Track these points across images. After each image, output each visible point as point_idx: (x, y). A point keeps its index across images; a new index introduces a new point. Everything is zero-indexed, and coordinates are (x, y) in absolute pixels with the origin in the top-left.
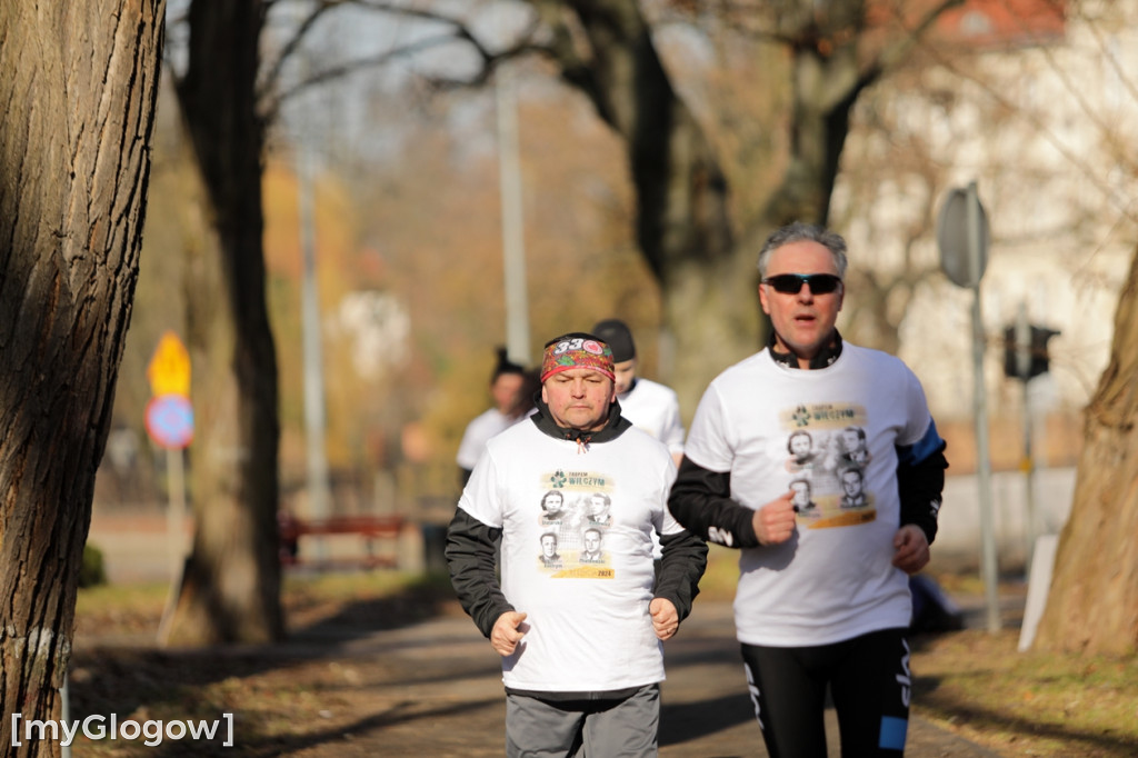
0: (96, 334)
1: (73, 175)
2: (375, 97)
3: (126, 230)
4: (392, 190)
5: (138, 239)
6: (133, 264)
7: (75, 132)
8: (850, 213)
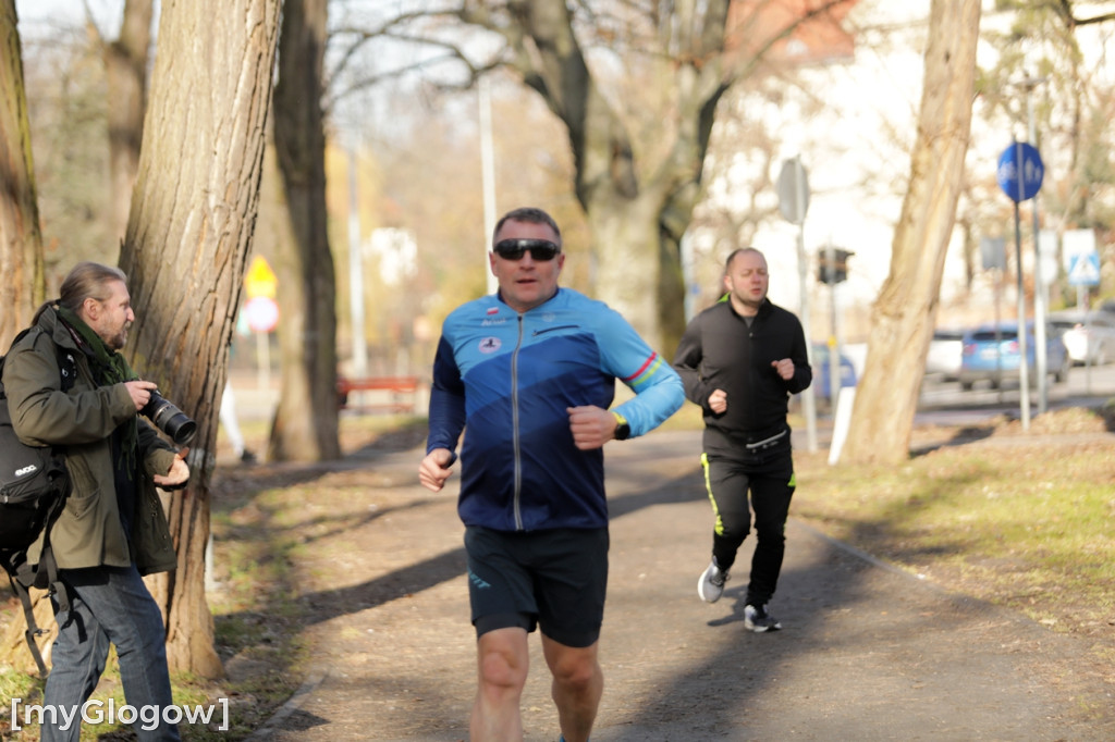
0: (230, 256)
1: (215, 153)
2: (394, 98)
3: (250, 189)
4: (406, 158)
5: (257, 194)
6: (254, 210)
7: (217, 125)
8: (715, 174)
